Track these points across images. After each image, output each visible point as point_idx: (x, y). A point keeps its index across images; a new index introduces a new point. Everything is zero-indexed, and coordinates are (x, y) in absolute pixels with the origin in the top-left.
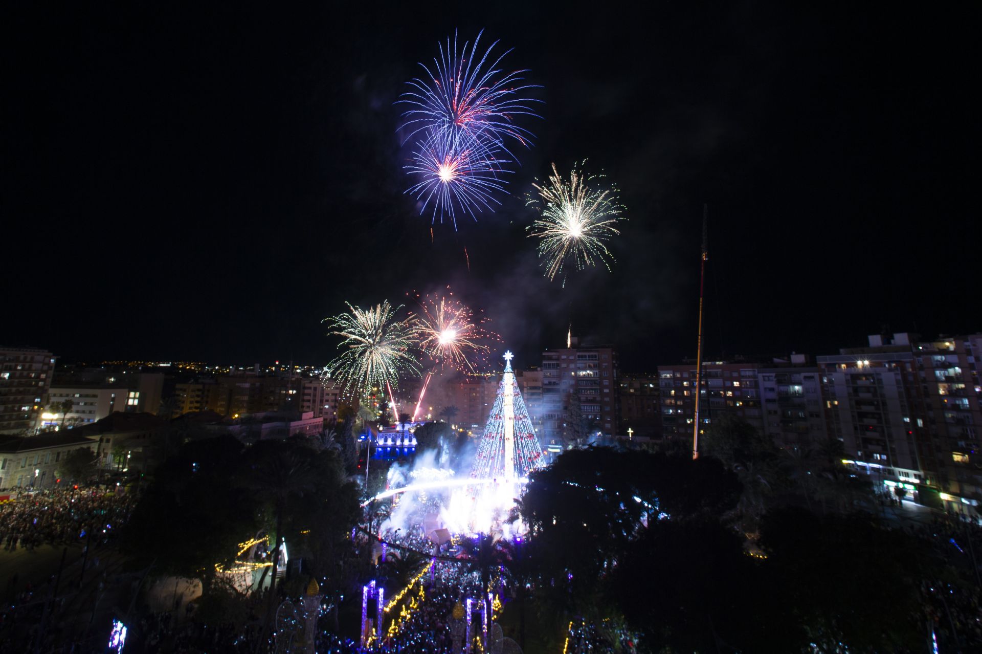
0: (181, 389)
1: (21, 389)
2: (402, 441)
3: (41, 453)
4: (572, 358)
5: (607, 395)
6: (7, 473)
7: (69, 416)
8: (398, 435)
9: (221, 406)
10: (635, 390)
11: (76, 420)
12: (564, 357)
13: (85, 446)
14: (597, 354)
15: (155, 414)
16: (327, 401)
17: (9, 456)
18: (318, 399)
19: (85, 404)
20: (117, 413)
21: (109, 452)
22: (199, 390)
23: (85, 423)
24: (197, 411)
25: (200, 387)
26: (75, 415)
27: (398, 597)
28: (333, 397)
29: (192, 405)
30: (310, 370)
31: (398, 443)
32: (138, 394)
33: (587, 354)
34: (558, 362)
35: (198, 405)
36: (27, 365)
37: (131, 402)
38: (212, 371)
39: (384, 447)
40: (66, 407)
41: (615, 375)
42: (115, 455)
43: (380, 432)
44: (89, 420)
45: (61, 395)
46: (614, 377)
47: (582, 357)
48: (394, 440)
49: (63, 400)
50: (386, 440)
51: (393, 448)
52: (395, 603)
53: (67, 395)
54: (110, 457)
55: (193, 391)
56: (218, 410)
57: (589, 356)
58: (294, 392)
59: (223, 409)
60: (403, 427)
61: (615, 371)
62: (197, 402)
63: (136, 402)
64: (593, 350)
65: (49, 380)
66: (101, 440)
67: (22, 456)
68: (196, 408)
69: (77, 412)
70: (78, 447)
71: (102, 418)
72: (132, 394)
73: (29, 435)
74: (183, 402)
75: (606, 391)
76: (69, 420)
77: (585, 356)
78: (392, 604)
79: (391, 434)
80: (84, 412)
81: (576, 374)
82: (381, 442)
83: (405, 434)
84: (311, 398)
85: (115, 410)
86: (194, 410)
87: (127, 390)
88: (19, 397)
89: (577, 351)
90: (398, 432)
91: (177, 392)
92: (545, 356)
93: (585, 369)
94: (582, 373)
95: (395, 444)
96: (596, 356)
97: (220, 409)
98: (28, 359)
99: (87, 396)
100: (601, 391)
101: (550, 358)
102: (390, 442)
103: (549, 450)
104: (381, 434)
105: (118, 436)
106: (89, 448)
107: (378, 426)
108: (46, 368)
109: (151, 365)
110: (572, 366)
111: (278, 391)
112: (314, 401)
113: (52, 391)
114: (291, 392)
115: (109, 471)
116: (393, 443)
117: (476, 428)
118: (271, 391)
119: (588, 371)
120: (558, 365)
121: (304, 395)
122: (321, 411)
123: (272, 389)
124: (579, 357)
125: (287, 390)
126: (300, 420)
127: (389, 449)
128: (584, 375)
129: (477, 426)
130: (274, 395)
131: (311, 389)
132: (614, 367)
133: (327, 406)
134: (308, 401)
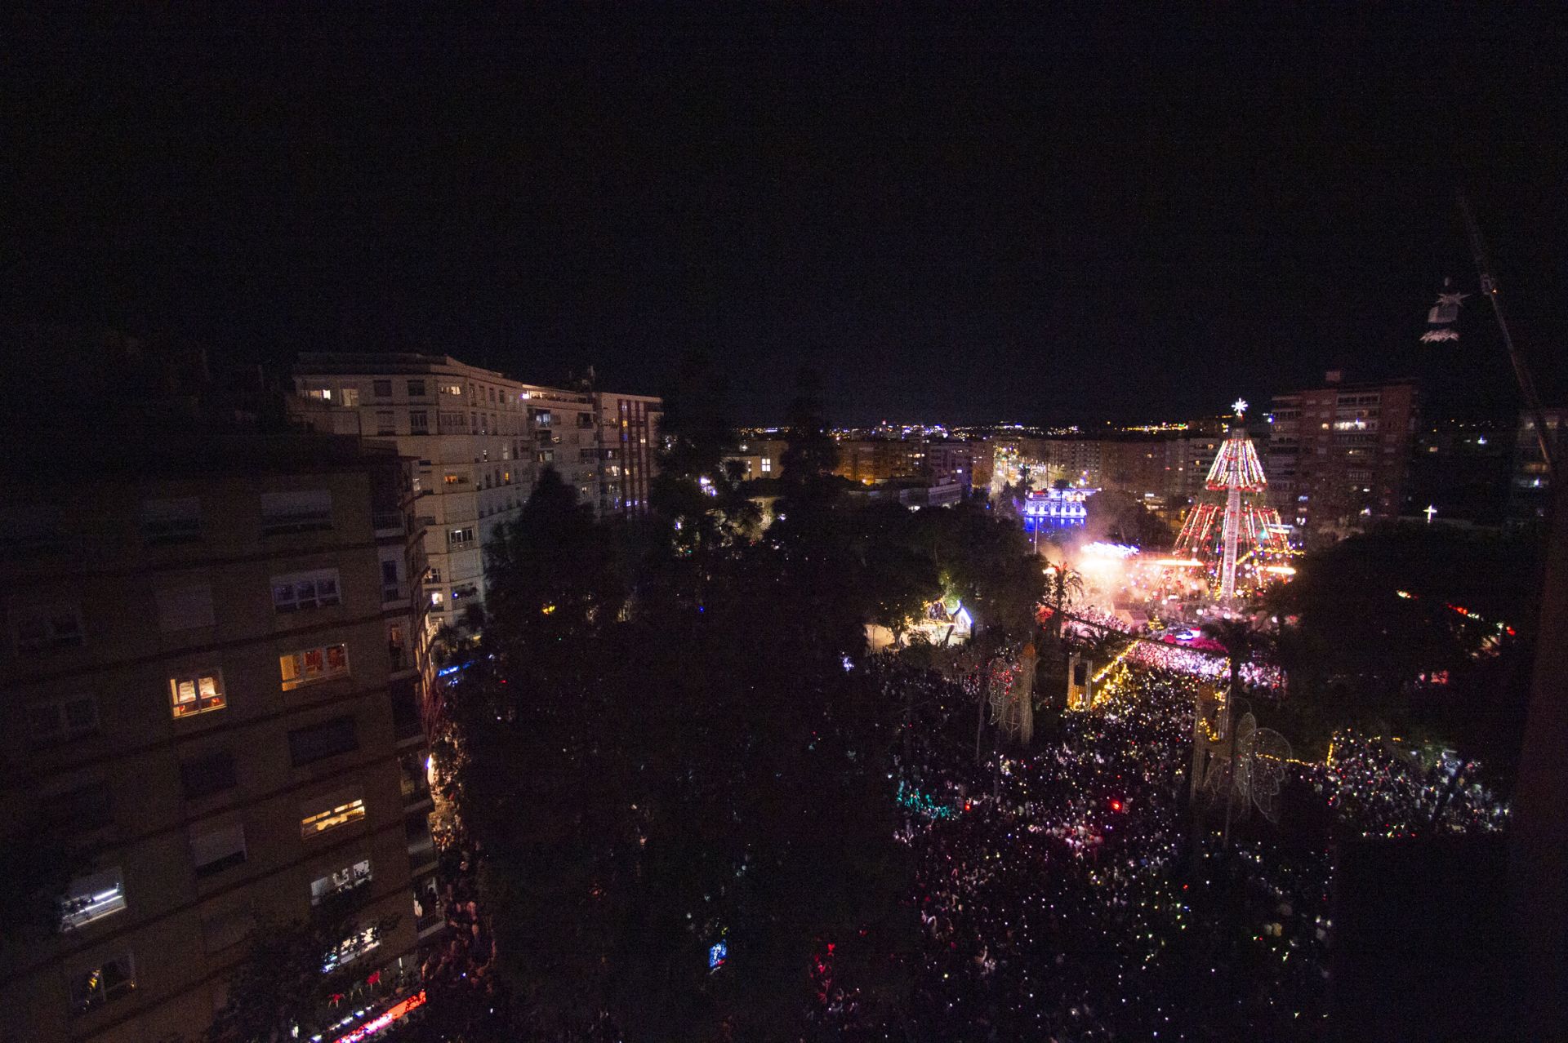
2: (1058, 511)
4: (1326, 402)
5: (1390, 456)
8: (1052, 503)
9: (847, 471)
12: (1310, 402)
14: (1377, 395)
16: (960, 465)
18: (949, 463)
20: (757, 478)
28: (966, 461)
31: (1053, 513)
32: (769, 461)
33: (1358, 396)
34: (1299, 410)
37: (764, 469)
39: (1036, 518)
43: (1031, 500)
47: (1346, 400)
48: (1047, 510)
50: (1037, 509)
51: (1047, 518)
56: (845, 475)
57: (1362, 400)
58: (923, 455)
60: (1059, 494)
61: (1413, 420)
63: (769, 469)
64: (1372, 389)
72: (764, 461)
75: (1390, 450)
77: (1354, 400)
79: (1043, 502)
81: (1331, 426)
82: (1031, 511)
84: (942, 462)
85: (756, 475)
87: (758, 457)
89: (1339, 392)
90: (1053, 500)
92: (1276, 401)
93: (1349, 419)
94: (1345, 426)
95: (1049, 514)
96: (1375, 399)
97: (848, 475)
101: (1285, 405)
102: (1042, 512)
104: (1032, 503)
107: (1026, 493)
110: (1326, 415)
111: (904, 455)
112: (945, 465)
114: (918, 456)
116: (1046, 513)
117: (1151, 498)
118: (897, 455)
119: (1357, 423)
120: (1299, 414)
121: (933, 458)
122: (954, 476)
123: (897, 453)
124: (1341, 400)
125: (914, 454)
126: (938, 485)
127: (1041, 520)
128: (1347, 428)
129: (1152, 495)
130: (900, 460)
131: (940, 451)
132: (1412, 413)
133: (959, 471)
134: (939, 465)
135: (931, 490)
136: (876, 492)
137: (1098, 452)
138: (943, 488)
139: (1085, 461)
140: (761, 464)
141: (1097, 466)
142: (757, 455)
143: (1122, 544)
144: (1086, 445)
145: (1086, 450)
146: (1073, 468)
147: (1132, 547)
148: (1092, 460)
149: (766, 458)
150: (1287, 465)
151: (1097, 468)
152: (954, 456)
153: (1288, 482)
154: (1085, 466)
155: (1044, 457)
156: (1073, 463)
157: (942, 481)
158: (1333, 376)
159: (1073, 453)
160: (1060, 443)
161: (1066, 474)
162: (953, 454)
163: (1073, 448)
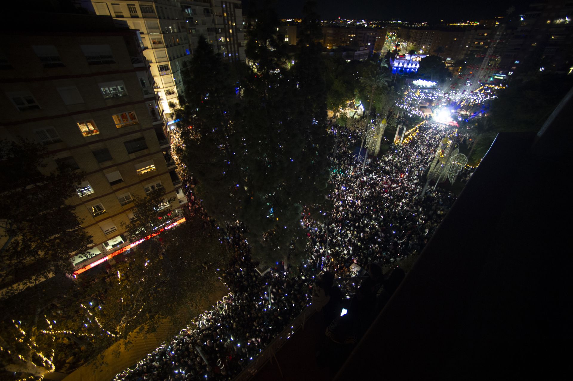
2: (408, 65)
8: (406, 61)
16: (370, 41)
18: (365, 40)
28: (373, 39)
31: (405, 66)
37: (286, 40)
39: (397, 68)
43: (397, 59)
48: (403, 64)
50: (399, 64)
51: (402, 68)
58: (355, 35)
60: (411, 57)
79: (402, 60)
82: (396, 64)
83: (410, 61)
84: (362, 39)
95: (403, 66)
102: (401, 65)
104: (397, 60)
107: (396, 56)
111: (346, 35)
112: (363, 41)
114: (353, 36)
117: (449, 60)
121: (359, 37)
122: (366, 46)
123: (344, 34)
125: (351, 34)
126: (359, 51)
127: (399, 69)
129: (449, 59)
130: (345, 37)
131: (363, 33)
133: (369, 44)
134: (361, 41)
135: (356, 53)
136: (332, 53)
137: (432, 37)
138: (361, 52)
139: (425, 41)
140: (285, 38)
141: (430, 44)
143: (431, 81)
144: (428, 32)
145: (427, 35)
146: (419, 44)
147: (434, 82)
148: (429, 41)
149: (287, 35)
151: (430, 45)
154: (425, 43)
155: (407, 38)
156: (420, 42)
157: (361, 49)
159: (421, 36)
160: (416, 31)
161: (415, 47)
162: (368, 35)
163: (422, 34)
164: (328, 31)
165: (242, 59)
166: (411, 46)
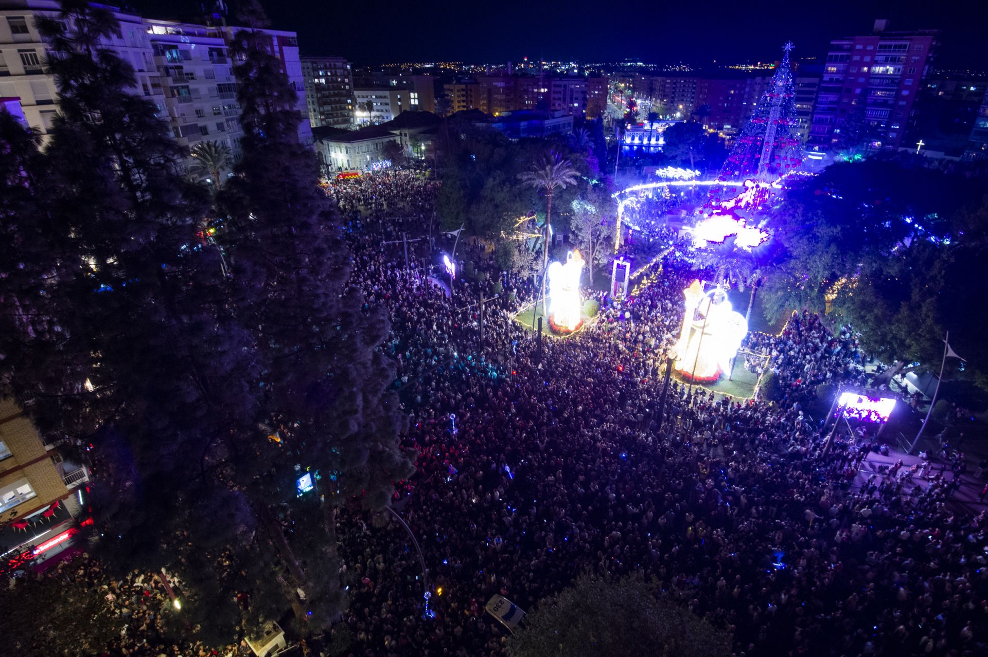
0: (449, 90)
1: (336, 92)
2: (649, 140)
3: (365, 143)
4: (870, 48)
5: (904, 98)
6: (350, 157)
7: (373, 114)
8: (645, 134)
9: (484, 105)
10: (946, 93)
11: (379, 117)
12: (859, 47)
13: (392, 139)
14: (908, 43)
15: (433, 112)
16: (576, 99)
17: (348, 145)
18: (568, 97)
19: (381, 104)
20: (405, 111)
21: (409, 144)
22: (463, 90)
23: (386, 121)
24: (465, 109)
25: (463, 86)
26: (378, 114)
27: (641, 270)
28: (582, 96)
29: (459, 104)
30: (556, 66)
31: (645, 142)
32: (416, 95)
33: (893, 43)
34: (849, 54)
35: (465, 104)
36: (333, 71)
37: (413, 102)
38: (469, 70)
39: (631, 146)
40: (369, 107)
41: (925, 72)
42: (414, 146)
43: (628, 130)
44: (387, 118)
45: (363, 97)
46: (922, 76)
47: (885, 46)
48: (641, 139)
49: (365, 101)
50: (633, 139)
51: (640, 146)
52: (638, 274)
53: (367, 97)
54: (410, 149)
55: (458, 91)
56: (481, 109)
57: (896, 46)
58: (546, 90)
59: (485, 108)
60: (652, 126)
61: (927, 67)
62: (463, 101)
63: (417, 102)
64: (905, 37)
65: (352, 84)
66: (401, 134)
67: (355, 144)
68: (464, 107)
69: (378, 111)
70: (387, 140)
71: (396, 116)
72: (412, 95)
73: (353, 129)
74: (452, 102)
75: (905, 93)
76: (374, 117)
77: (890, 46)
78: (636, 274)
79: (639, 132)
80: (382, 111)
81: (869, 69)
82: (628, 140)
83: (653, 134)
84: (562, 96)
85: (403, 109)
86: (462, 109)
87: (407, 91)
88: (337, 99)
89: (881, 39)
90: (646, 131)
91: (446, 93)
92: (833, 45)
93: (883, 64)
94: (879, 69)
95: (642, 143)
96: (905, 46)
97: (483, 108)
98: (333, 66)
99: (381, 97)
100: (898, 92)
101: (839, 48)
102: (637, 141)
103: (810, 156)
104: (629, 133)
105: (412, 131)
106: (395, 140)
107: (627, 125)
108: (346, 73)
109: (418, 66)
110: (868, 59)
111: (530, 90)
112: (564, 100)
113: (356, 93)
114: (542, 90)
115: (412, 159)
116: (640, 142)
117: (728, 129)
118: (525, 90)
119: (888, 67)
120: (848, 57)
121: (555, 92)
122: (571, 109)
123: (525, 87)
124: (881, 46)
125: (539, 88)
126: (553, 118)
127: (635, 148)
128: (880, 72)
129: (729, 127)
130: (527, 94)
131: (560, 86)
132: (927, 61)
133: (576, 105)
134: (559, 99)
135: (547, 122)
136: (500, 124)
137: (694, 88)
138: (559, 120)
139: (683, 95)
140: (410, 98)
141: (692, 100)
142: (405, 89)
143: (690, 168)
144: (685, 81)
145: (684, 86)
146: (672, 102)
147: (697, 171)
148: (689, 95)
149: (414, 93)
150: (831, 102)
151: (692, 103)
152: (572, 90)
153: (829, 117)
154: (682, 100)
155: (650, 92)
156: (673, 98)
157: (557, 114)
158: (880, 24)
159: (674, 88)
160: (664, 78)
161: (666, 107)
162: (571, 89)
163: (674, 83)
164: (494, 84)
165: (305, 143)
166: (658, 105)
